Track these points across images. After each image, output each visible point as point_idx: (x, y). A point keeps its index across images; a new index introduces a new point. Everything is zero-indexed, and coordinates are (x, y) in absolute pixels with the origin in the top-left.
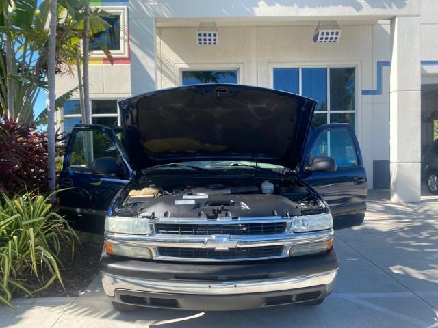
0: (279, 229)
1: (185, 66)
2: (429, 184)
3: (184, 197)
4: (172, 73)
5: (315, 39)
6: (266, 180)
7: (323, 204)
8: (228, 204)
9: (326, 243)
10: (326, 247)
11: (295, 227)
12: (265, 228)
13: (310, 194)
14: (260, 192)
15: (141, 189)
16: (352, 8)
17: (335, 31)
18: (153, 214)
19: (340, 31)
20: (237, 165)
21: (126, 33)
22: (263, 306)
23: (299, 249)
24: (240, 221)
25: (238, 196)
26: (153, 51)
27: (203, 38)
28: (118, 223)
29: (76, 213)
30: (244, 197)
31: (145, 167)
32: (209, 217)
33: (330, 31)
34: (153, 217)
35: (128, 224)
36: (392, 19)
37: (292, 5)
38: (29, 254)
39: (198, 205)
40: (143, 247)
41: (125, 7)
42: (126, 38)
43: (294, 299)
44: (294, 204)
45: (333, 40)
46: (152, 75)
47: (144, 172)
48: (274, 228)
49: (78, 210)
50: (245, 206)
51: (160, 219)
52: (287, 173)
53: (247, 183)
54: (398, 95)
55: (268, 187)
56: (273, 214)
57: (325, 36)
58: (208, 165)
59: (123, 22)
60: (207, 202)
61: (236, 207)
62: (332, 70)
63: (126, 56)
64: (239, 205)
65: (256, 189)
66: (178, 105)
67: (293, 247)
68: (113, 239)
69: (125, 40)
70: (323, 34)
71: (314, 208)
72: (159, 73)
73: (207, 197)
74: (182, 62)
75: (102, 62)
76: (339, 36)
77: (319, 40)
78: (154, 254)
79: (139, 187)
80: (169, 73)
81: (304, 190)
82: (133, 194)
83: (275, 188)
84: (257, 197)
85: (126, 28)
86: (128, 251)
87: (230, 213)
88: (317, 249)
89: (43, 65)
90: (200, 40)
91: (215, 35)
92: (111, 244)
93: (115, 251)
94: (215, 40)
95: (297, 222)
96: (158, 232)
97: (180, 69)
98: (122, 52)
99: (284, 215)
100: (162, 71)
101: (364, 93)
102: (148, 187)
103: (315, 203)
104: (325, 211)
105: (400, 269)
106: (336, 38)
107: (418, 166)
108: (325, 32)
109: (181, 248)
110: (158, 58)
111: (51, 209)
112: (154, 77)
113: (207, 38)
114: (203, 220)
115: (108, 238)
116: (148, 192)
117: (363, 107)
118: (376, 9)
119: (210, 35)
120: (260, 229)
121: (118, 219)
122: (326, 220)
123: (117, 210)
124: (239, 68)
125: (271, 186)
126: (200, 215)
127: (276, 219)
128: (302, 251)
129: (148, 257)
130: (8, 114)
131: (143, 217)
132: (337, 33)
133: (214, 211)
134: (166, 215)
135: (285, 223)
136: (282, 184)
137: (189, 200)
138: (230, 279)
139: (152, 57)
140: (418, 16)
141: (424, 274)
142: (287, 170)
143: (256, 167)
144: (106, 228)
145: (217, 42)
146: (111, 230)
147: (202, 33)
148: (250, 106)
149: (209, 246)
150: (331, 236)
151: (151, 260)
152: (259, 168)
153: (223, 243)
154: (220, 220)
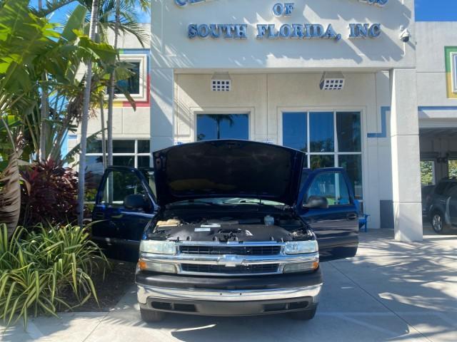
0: (275, 251)
1: (200, 110)
2: (434, 224)
3: (202, 226)
4: (187, 116)
5: (321, 86)
6: (268, 214)
7: (310, 233)
8: (235, 231)
9: (313, 264)
10: (312, 267)
11: (288, 250)
12: (264, 250)
13: (302, 226)
14: (263, 223)
15: (166, 220)
16: (352, 60)
17: (339, 80)
18: (178, 238)
19: (344, 80)
20: (245, 202)
21: (145, 79)
22: (262, 312)
23: (290, 268)
24: (245, 244)
25: (244, 226)
26: (171, 98)
27: (216, 85)
28: (151, 245)
29: (106, 242)
30: (249, 226)
31: (167, 203)
32: (220, 241)
33: (335, 80)
34: (177, 241)
35: (159, 246)
36: (391, 71)
37: (299, 58)
38: (71, 274)
39: (213, 231)
40: (171, 264)
41: (145, 55)
42: (145, 84)
43: (287, 307)
44: (287, 233)
45: (338, 87)
46: (170, 119)
47: (167, 206)
48: (270, 250)
49: (108, 240)
50: (249, 233)
51: (184, 242)
52: (286, 209)
53: (252, 216)
54: (398, 139)
55: (269, 220)
56: (271, 240)
57: (330, 84)
58: (220, 202)
59: (143, 69)
60: (220, 230)
61: (242, 234)
62: (338, 114)
63: (145, 99)
64: (245, 232)
65: (259, 221)
66: (198, 154)
67: (286, 265)
68: (146, 258)
69: (144, 87)
70: (328, 82)
71: (304, 235)
72: (175, 117)
73: (219, 226)
74: (198, 106)
75: (122, 104)
76: (343, 84)
77: (324, 87)
78: (178, 270)
79: (165, 219)
80: (185, 117)
81: (298, 222)
82: (160, 224)
83: (275, 221)
84: (259, 227)
85: (145, 75)
86: (159, 267)
87: (237, 239)
88: (306, 268)
89: (74, 110)
90: (214, 87)
91: (228, 83)
92: (144, 262)
93: (147, 267)
94: (227, 87)
95: (289, 246)
96: (181, 252)
97: (195, 112)
98: (141, 96)
99: (279, 241)
100: (178, 115)
101: (370, 135)
102: (172, 218)
103: (305, 233)
104: (311, 238)
105: (389, 295)
106: (340, 86)
107: (419, 206)
108: (330, 80)
109: (199, 265)
110: (175, 103)
111: (88, 238)
112: (171, 121)
113: (221, 85)
114: (217, 243)
115: (142, 257)
116: (171, 223)
117: (368, 149)
118: (375, 62)
119: (223, 83)
120: (260, 251)
121: (150, 242)
122: (313, 246)
123: (150, 235)
124: (250, 112)
125: (272, 219)
126: (214, 239)
127: (273, 244)
128: (293, 269)
129: (174, 271)
130: (40, 154)
131: (170, 241)
132: (341, 82)
133: (225, 236)
134: (188, 239)
135: (279, 247)
136: (282, 218)
137: (205, 228)
138: (236, 289)
139: (170, 104)
140: (414, 68)
141: (408, 299)
142: (287, 207)
143: (260, 203)
144: (141, 249)
145: (230, 89)
146: (145, 251)
147: (216, 81)
148: (254, 155)
149: (220, 263)
150: (316, 258)
151: (176, 275)
152: (263, 204)
153: (231, 261)
154: (229, 244)
